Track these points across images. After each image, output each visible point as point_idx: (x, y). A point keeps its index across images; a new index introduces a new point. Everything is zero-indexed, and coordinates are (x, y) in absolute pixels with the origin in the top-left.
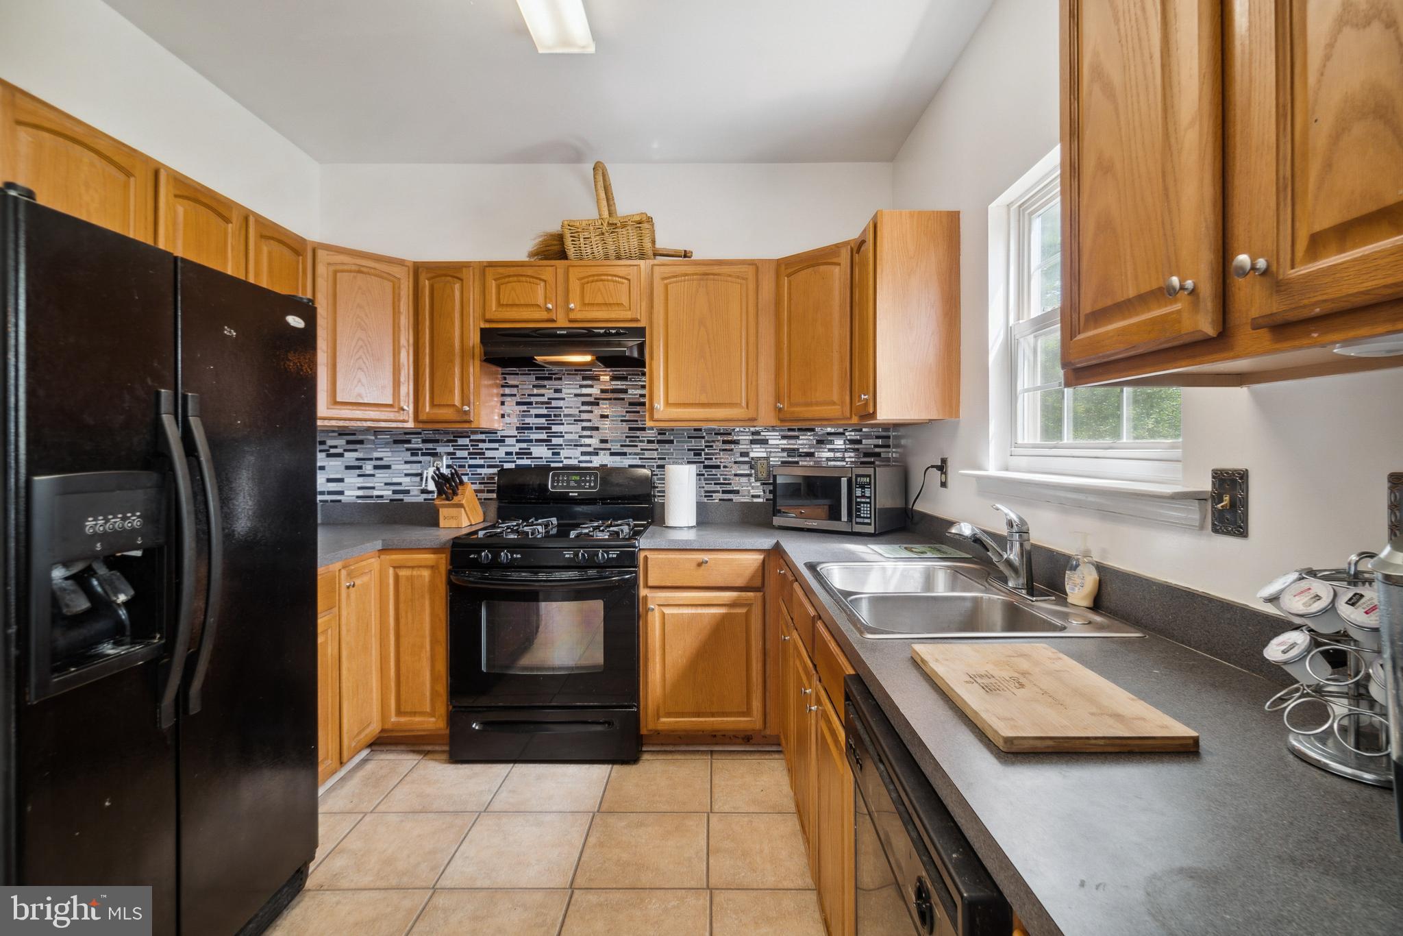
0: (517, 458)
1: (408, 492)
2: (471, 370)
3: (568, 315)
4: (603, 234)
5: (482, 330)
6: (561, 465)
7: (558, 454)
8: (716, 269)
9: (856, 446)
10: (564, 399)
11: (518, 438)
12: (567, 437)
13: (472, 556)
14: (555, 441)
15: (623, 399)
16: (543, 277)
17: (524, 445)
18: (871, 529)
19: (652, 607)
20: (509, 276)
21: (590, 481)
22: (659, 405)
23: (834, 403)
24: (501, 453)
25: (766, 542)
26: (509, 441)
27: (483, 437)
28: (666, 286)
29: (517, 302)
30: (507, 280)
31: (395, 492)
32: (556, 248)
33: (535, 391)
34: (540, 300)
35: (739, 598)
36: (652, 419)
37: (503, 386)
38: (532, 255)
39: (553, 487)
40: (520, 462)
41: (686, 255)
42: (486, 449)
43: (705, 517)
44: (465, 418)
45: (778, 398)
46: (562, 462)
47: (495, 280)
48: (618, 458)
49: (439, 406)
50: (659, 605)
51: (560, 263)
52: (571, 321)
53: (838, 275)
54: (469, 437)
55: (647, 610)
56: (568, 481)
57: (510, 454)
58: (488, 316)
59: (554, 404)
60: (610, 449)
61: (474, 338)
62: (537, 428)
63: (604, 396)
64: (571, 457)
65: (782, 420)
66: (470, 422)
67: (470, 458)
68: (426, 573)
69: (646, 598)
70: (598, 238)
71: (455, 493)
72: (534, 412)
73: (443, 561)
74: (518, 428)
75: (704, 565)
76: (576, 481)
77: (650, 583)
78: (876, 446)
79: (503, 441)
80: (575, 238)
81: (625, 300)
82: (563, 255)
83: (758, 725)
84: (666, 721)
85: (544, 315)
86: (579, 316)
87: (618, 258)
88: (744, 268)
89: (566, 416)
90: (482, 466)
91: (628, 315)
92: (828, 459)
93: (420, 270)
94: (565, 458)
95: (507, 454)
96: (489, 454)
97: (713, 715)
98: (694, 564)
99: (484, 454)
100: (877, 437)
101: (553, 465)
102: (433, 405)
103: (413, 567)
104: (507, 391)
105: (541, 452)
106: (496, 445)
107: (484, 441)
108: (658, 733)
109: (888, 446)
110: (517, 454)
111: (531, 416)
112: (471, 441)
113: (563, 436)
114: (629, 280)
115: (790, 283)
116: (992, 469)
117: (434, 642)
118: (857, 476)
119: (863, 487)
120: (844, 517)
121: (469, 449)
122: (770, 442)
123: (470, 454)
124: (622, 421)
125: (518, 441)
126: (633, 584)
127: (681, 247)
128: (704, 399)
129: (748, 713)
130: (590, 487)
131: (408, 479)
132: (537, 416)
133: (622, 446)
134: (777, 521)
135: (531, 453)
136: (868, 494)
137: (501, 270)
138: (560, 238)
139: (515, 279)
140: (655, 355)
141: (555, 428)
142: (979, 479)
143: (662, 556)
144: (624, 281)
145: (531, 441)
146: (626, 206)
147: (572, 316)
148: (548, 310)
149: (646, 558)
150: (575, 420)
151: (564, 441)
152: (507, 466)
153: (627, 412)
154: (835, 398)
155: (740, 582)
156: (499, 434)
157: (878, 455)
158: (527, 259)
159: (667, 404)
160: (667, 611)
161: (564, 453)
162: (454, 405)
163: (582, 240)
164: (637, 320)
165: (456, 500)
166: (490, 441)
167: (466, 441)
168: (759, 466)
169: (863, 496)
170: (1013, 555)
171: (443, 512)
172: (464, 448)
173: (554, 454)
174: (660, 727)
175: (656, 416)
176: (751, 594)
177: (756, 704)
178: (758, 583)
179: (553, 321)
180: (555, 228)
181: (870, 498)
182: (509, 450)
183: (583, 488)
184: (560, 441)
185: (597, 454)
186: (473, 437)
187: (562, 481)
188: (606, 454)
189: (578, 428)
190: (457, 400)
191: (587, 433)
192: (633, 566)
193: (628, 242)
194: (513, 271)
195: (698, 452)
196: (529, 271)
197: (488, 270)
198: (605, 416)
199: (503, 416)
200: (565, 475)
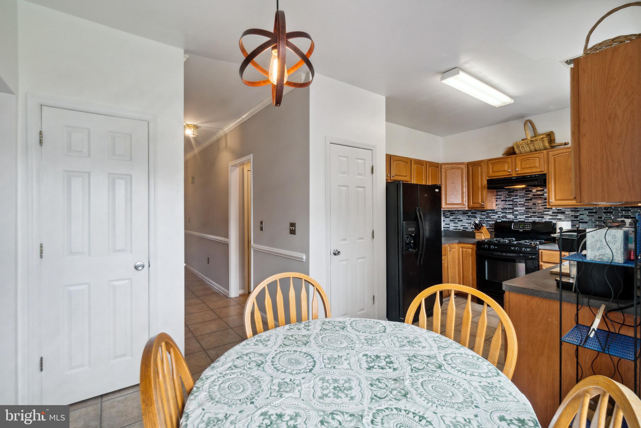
1: (467, 228)
2: (484, 192)
3: (516, 172)
4: (528, 144)
5: (487, 180)
6: (517, 221)
7: (517, 217)
12: (519, 211)
13: (482, 246)
14: (515, 213)
15: (542, 198)
16: (507, 161)
17: (504, 214)
21: (528, 227)
22: (552, 200)
24: (496, 217)
26: (499, 213)
27: (490, 212)
29: (499, 170)
30: (495, 164)
31: (463, 228)
32: (512, 151)
33: (508, 196)
34: (506, 169)
36: (549, 205)
37: (497, 195)
38: (503, 155)
39: (514, 228)
40: (503, 220)
42: (491, 215)
44: (483, 206)
47: (491, 164)
48: (540, 219)
49: (475, 203)
51: (513, 156)
52: (517, 174)
56: (519, 226)
57: (500, 217)
58: (489, 176)
59: (515, 200)
60: (537, 215)
61: (485, 182)
62: (508, 209)
63: (534, 197)
64: (522, 218)
66: (484, 208)
68: (470, 250)
69: (542, 265)
70: (526, 146)
71: (480, 229)
72: (507, 203)
73: (475, 247)
74: (502, 209)
76: (522, 226)
77: (544, 261)
79: (497, 213)
80: (518, 147)
81: (537, 165)
82: (514, 153)
85: (508, 173)
86: (520, 172)
87: (536, 151)
89: (519, 204)
90: (490, 221)
91: (539, 170)
95: (498, 217)
96: (492, 217)
99: (490, 217)
101: (514, 221)
102: (473, 203)
103: (466, 248)
104: (498, 197)
105: (511, 217)
106: (494, 214)
107: (490, 213)
110: (502, 217)
111: (506, 205)
117: (472, 269)
121: (486, 215)
123: (486, 217)
124: (542, 205)
125: (502, 213)
126: (537, 260)
128: (571, 198)
130: (528, 229)
131: (467, 224)
132: (509, 205)
133: (542, 214)
135: (506, 217)
137: (493, 161)
138: (513, 148)
139: (498, 163)
140: (550, 183)
141: (515, 209)
143: (548, 252)
144: (537, 159)
145: (507, 213)
147: (518, 173)
148: (509, 171)
149: (542, 252)
150: (523, 206)
151: (519, 213)
152: (498, 221)
153: (543, 202)
156: (496, 211)
158: (502, 156)
159: (556, 200)
161: (518, 217)
162: (479, 203)
163: (520, 148)
164: (543, 171)
165: (480, 231)
166: (493, 213)
167: (485, 213)
168: (608, 222)
171: (477, 234)
172: (484, 215)
173: (515, 217)
175: (551, 204)
179: (511, 175)
180: (510, 145)
182: (499, 216)
183: (525, 228)
184: (517, 213)
185: (531, 217)
186: (487, 212)
187: (517, 226)
188: (535, 217)
189: (524, 208)
190: (480, 202)
191: (527, 210)
192: (536, 254)
193: (539, 145)
194: (497, 161)
195: (576, 217)
196: (502, 160)
197: (489, 162)
198: (534, 204)
199: (497, 205)
200: (517, 224)
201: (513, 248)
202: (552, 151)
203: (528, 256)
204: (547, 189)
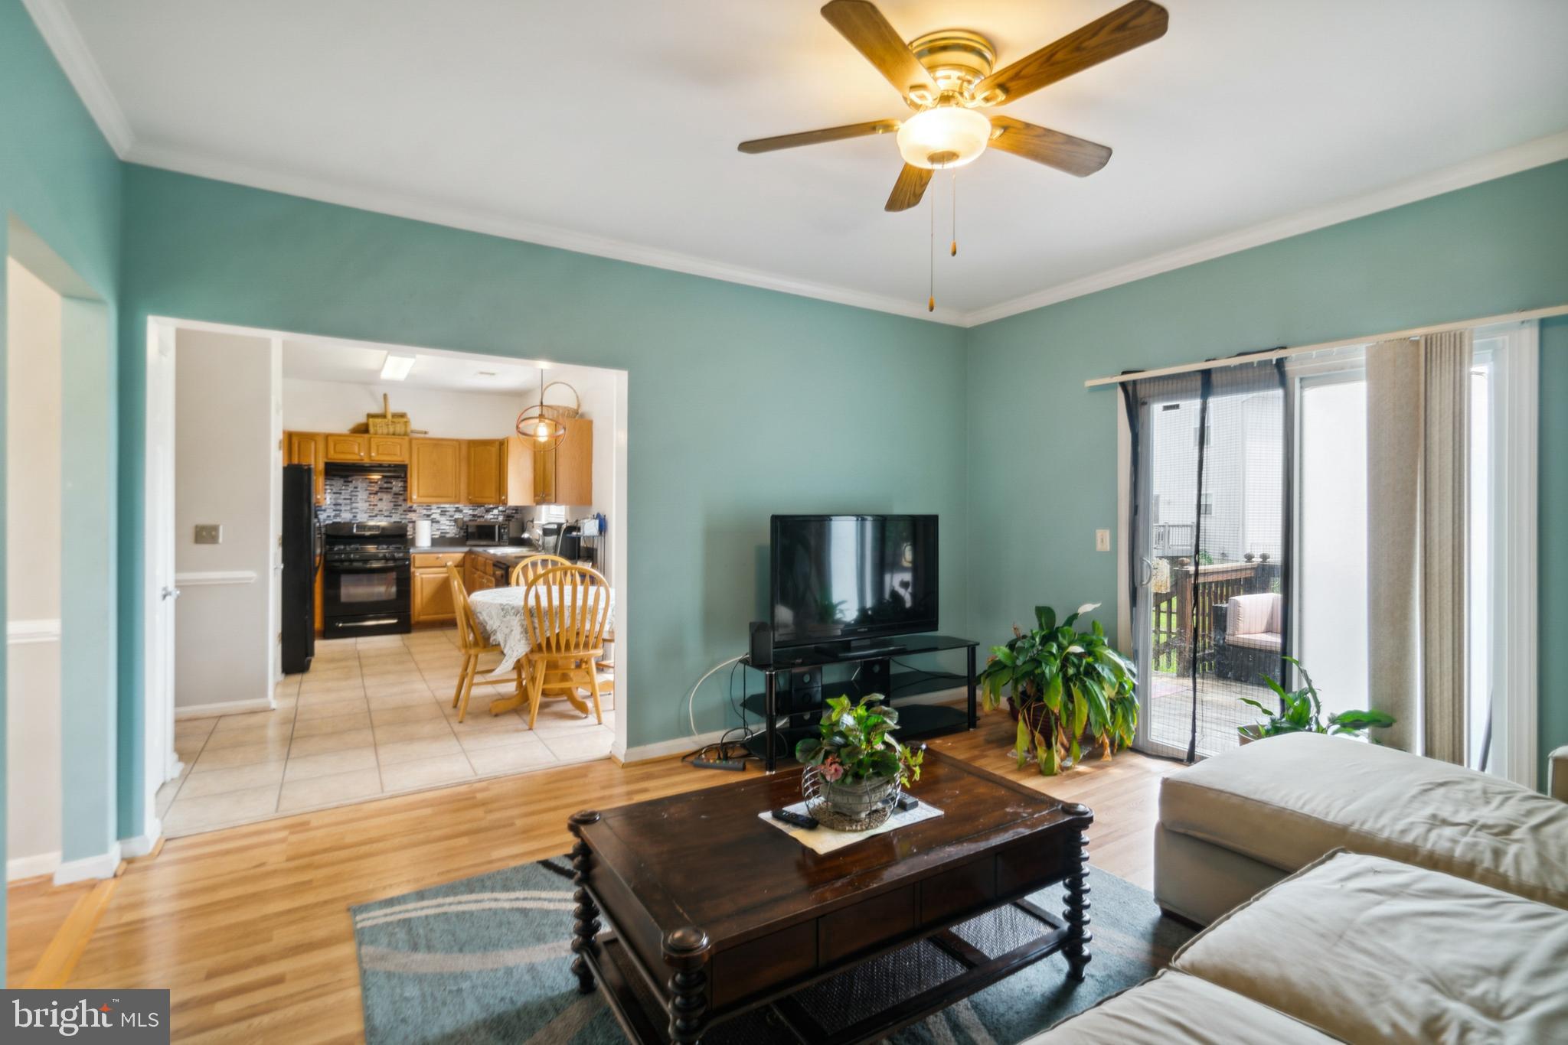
2: (320, 480)
3: (370, 458)
4: (388, 425)
5: (326, 462)
6: (357, 522)
7: (356, 516)
8: (442, 442)
9: (502, 514)
10: (359, 492)
11: (334, 509)
12: (361, 509)
14: (354, 511)
15: (390, 492)
16: (357, 441)
17: (338, 512)
18: (506, 544)
19: (417, 575)
20: (340, 440)
21: (376, 529)
22: (415, 497)
23: (492, 497)
24: (325, 516)
25: (466, 549)
26: (328, 511)
28: (419, 447)
29: (345, 452)
30: (339, 442)
32: (363, 429)
33: (344, 487)
34: (356, 451)
35: (453, 570)
36: (411, 501)
38: (349, 431)
40: (335, 520)
41: (426, 433)
43: (435, 542)
45: (469, 494)
46: (358, 520)
47: (333, 441)
48: (388, 519)
50: (420, 574)
51: (366, 436)
52: (371, 461)
53: (494, 450)
55: (414, 576)
56: (364, 529)
57: (331, 516)
58: (329, 457)
59: (354, 493)
60: (384, 514)
61: (323, 466)
62: (344, 505)
63: (380, 491)
64: (362, 518)
65: (470, 503)
69: (414, 572)
70: (386, 426)
72: (342, 497)
74: (334, 505)
75: (439, 558)
76: (368, 529)
77: (416, 565)
78: (509, 514)
79: (326, 511)
80: (375, 425)
81: (397, 452)
82: (367, 433)
84: (423, 618)
85: (358, 457)
86: (375, 458)
87: (394, 434)
88: (455, 442)
89: (359, 499)
91: (400, 459)
92: (491, 519)
93: (292, 435)
94: (360, 518)
95: (329, 516)
98: (435, 558)
100: (510, 511)
101: (353, 522)
104: (330, 488)
105: (346, 517)
110: (334, 516)
111: (341, 499)
113: (359, 509)
114: (401, 444)
115: (472, 450)
118: (503, 524)
119: (504, 528)
120: (497, 539)
122: (464, 511)
124: (390, 502)
125: (334, 511)
126: (409, 565)
127: (424, 429)
128: (435, 494)
130: (376, 531)
132: (345, 499)
133: (390, 513)
134: (469, 543)
135: (341, 516)
137: (337, 437)
138: (366, 425)
139: (343, 441)
140: (413, 475)
141: (354, 505)
144: (398, 444)
145: (341, 511)
146: (394, 407)
147: (373, 459)
148: (361, 456)
149: (414, 557)
150: (365, 501)
151: (360, 511)
152: (327, 522)
153: (392, 498)
154: (494, 496)
155: (454, 564)
156: (324, 507)
158: (348, 433)
159: (418, 496)
160: (424, 576)
161: (359, 516)
163: (378, 426)
164: (404, 461)
168: (458, 522)
173: (354, 516)
175: (413, 501)
178: (461, 565)
179: (363, 461)
180: (363, 420)
182: (330, 514)
183: (373, 531)
185: (377, 517)
188: (382, 517)
189: (368, 504)
191: (372, 507)
192: (409, 559)
193: (400, 429)
194: (342, 438)
195: (429, 516)
196: (351, 439)
197: (329, 438)
198: (381, 500)
199: (325, 499)
200: (361, 526)
201: (381, 555)
202: (417, 439)
203: (399, 563)
204: (405, 482)
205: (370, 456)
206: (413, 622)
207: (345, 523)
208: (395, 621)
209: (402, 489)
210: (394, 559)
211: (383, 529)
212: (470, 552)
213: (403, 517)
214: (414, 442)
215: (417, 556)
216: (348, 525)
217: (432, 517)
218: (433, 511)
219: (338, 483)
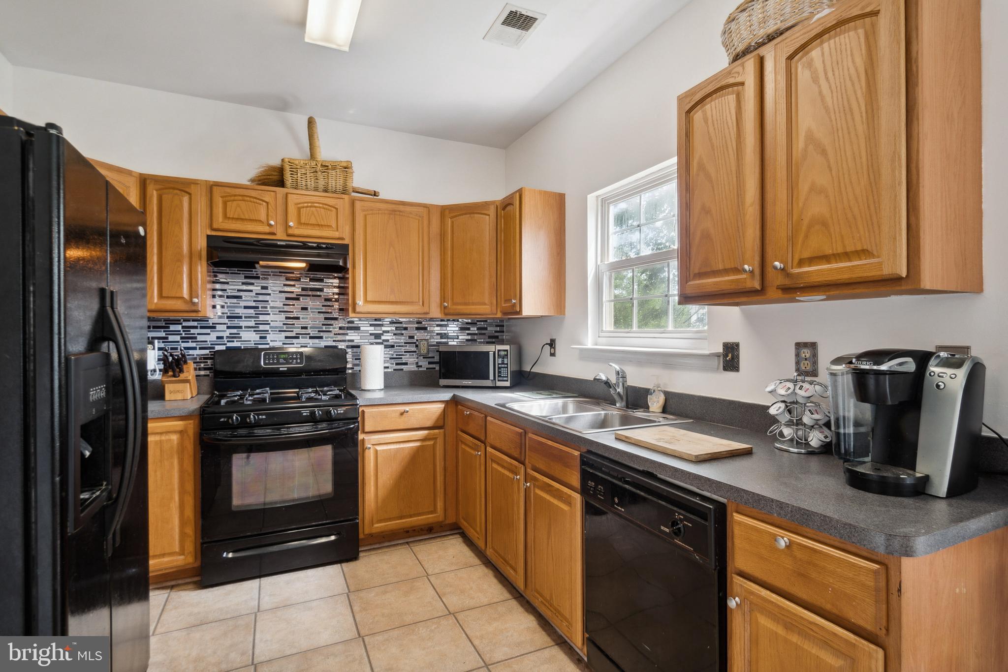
0: (228, 341)
2: (199, 268)
3: (286, 230)
4: (316, 172)
5: (208, 237)
6: (267, 346)
7: (265, 338)
8: (401, 208)
9: (483, 332)
10: (269, 294)
11: (229, 325)
12: (272, 324)
13: (222, 420)
14: (262, 327)
15: (320, 296)
16: (263, 199)
17: (235, 331)
18: (508, 384)
19: (369, 446)
20: (235, 195)
21: (296, 359)
22: (360, 302)
23: (485, 304)
24: (213, 337)
25: (447, 395)
26: (218, 327)
27: (195, 324)
28: (365, 216)
29: (242, 217)
30: (232, 198)
32: (275, 178)
33: (245, 287)
34: (263, 217)
35: (428, 434)
36: (354, 311)
37: (214, 282)
38: (252, 181)
39: (265, 364)
40: (230, 345)
41: (375, 194)
42: (198, 334)
43: (390, 383)
44: (194, 308)
45: (443, 298)
46: (268, 344)
47: (221, 197)
48: (317, 341)
49: (168, 298)
50: (373, 445)
51: (279, 190)
52: (288, 235)
53: (487, 222)
54: (181, 324)
55: (364, 451)
56: (278, 359)
57: (222, 338)
58: (215, 226)
59: (261, 298)
60: (309, 334)
61: (201, 244)
62: (246, 317)
63: (304, 293)
64: (275, 340)
65: (446, 314)
66: (197, 311)
67: (182, 342)
68: (175, 437)
69: (363, 440)
70: (312, 174)
71: (181, 371)
72: (243, 304)
73: (191, 426)
74: (228, 317)
75: (405, 413)
76: (284, 359)
77: (367, 430)
78: (496, 332)
79: (215, 327)
80: (294, 171)
81: (333, 223)
82: (281, 183)
83: (441, 519)
84: (379, 526)
85: (267, 229)
86: (297, 232)
87: (326, 191)
88: (421, 209)
89: (272, 308)
90: (195, 348)
91: (337, 234)
93: (148, 182)
94: (271, 341)
95: (218, 338)
96: (200, 338)
97: (411, 516)
98: (398, 414)
99: (196, 338)
100: (497, 326)
101: (260, 346)
102: (161, 296)
103: (161, 433)
104: (218, 286)
105: (249, 338)
106: (208, 331)
107: (196, 327)
108: (371, 535)
109: (503, 332)
110: (227, 337)
111: (240, 307)
112: (183, 327)
113: (269, 324)
114: (337, 209)
115: (452, 222)
116: (589, 344)
117: (182, 492)
118: (499, 351)
119: (503, 357)
120: (491, 377)
121: (181, 334)
122: (430, 328)
123: (182, 338)
124: (319, 312)
125: (228, 327)
126: (355, 432)
127: (371, 188)
128: (392, 299)
129: (434, 511)
130: (297, 363)
132: (245, 307)
133: (319, 331)
134: (443, 382)
135: (240, 338)
136: (506, 362)
137: (228, 190)
138: (281, 170)
139: (240, 198)
140: (357, 265)
141: (262, 318)
142: (581, 350)
143: (375, 409)
144: (333, 209)
145: (241, 327)
147: (290, 231)
148: (270, 225)
149: (363, 412)
150: (280, 311)
151: (271, 327)
152: (218, 348)
153: (323, 306)
154: (487, 302)
155: (429, 424)
156: (211, 322)
157: (497, 337)
158: (249, 183)
159: (366, 301)
160: (379, 448)
161: (269, 337)
162: (183, 298)
163: (299, 175)
164: (342, 239)
165: (182, 376)
166: (202, 328)
167: (179, 327)
168: (422, 345)
169: (503, 363)
170: (620, 390)
171: (168, 388)
172: (176, 333)
173: (261, 338)
174: (374, 531)
175: (358, 310)
176: (436, 431)
177: (440, 504)
178: (441, 424)
179: (274, 234)
180: (276, 162)
181: (507, 364)
182: (220, 334)
183: (291, 363)
184: (267, 327)
185: (298, 338)
186: (185, 324)
187: (273, 359)
188: (306, 338)
189: (283, 316)
190: (185, 293)
191: (290, 322)
192: (355, 420)
193: (336, 181)
194: (238, 191)
195: (378, 336)
196: (253, 193)
197: (215, 188)
198: (304, 309)
199: (214, 307)
200: (275, 353)
201: (305, 413)
202: (361, 200)
203: (340, 427)
204: (343, 279)
205: (287, 227)
206: (361, 536)
207: (246, 349)
208: (333, 538)
209: (336, 290)
210: (328, 418)
211: (309, 358)
212: (455, 402)
213: (339, 338)
214: (358, 204)
215: (366, 410)
216: (254, 352)
217: (383, 338)
218: (384, 329)
219: (234, 283)
